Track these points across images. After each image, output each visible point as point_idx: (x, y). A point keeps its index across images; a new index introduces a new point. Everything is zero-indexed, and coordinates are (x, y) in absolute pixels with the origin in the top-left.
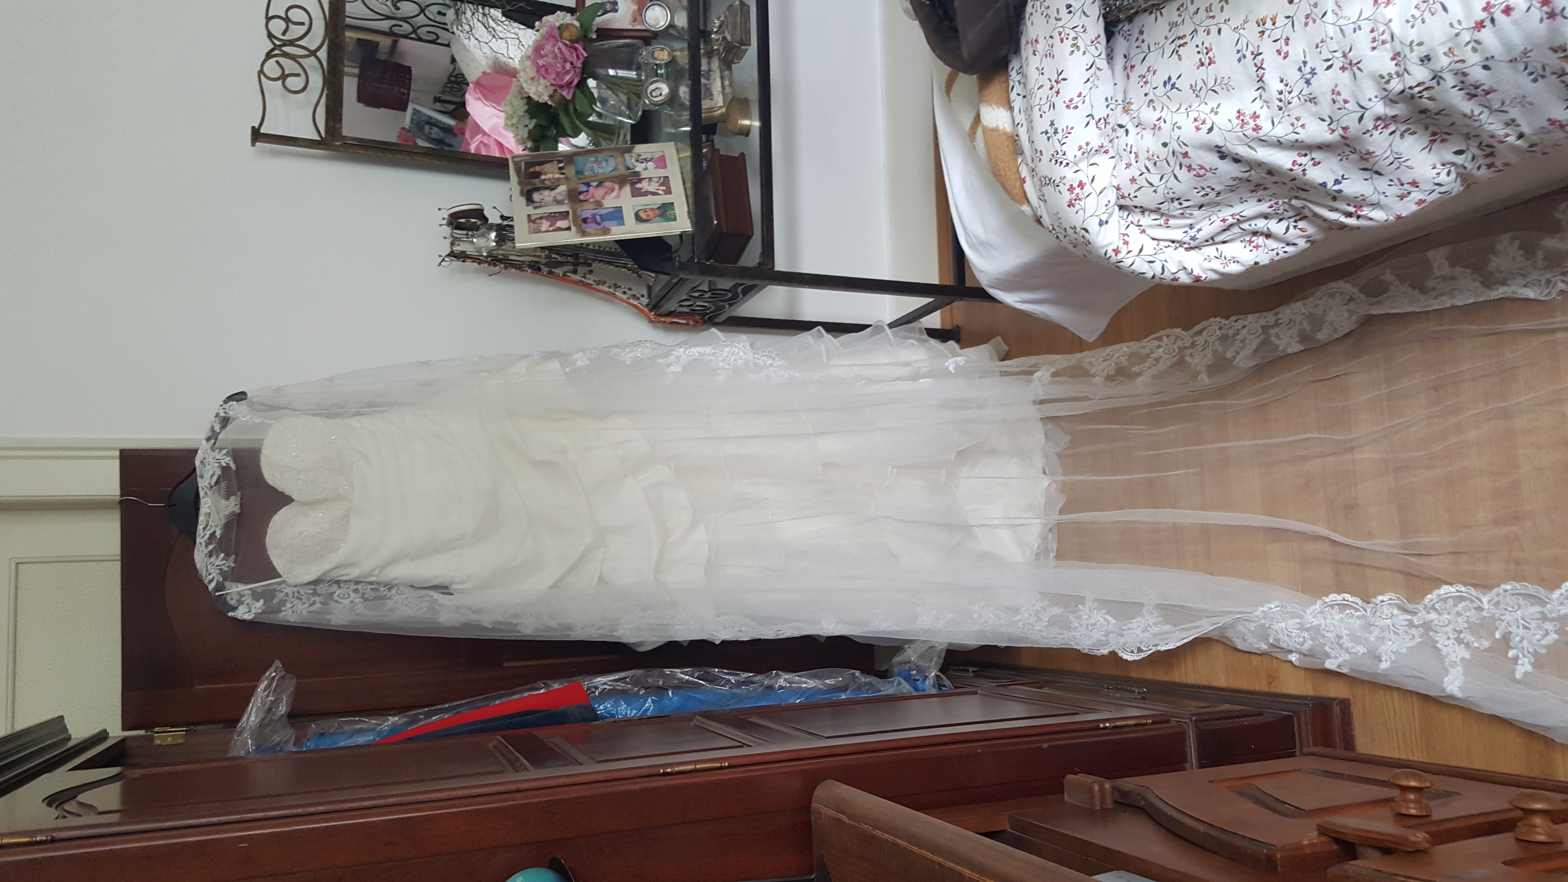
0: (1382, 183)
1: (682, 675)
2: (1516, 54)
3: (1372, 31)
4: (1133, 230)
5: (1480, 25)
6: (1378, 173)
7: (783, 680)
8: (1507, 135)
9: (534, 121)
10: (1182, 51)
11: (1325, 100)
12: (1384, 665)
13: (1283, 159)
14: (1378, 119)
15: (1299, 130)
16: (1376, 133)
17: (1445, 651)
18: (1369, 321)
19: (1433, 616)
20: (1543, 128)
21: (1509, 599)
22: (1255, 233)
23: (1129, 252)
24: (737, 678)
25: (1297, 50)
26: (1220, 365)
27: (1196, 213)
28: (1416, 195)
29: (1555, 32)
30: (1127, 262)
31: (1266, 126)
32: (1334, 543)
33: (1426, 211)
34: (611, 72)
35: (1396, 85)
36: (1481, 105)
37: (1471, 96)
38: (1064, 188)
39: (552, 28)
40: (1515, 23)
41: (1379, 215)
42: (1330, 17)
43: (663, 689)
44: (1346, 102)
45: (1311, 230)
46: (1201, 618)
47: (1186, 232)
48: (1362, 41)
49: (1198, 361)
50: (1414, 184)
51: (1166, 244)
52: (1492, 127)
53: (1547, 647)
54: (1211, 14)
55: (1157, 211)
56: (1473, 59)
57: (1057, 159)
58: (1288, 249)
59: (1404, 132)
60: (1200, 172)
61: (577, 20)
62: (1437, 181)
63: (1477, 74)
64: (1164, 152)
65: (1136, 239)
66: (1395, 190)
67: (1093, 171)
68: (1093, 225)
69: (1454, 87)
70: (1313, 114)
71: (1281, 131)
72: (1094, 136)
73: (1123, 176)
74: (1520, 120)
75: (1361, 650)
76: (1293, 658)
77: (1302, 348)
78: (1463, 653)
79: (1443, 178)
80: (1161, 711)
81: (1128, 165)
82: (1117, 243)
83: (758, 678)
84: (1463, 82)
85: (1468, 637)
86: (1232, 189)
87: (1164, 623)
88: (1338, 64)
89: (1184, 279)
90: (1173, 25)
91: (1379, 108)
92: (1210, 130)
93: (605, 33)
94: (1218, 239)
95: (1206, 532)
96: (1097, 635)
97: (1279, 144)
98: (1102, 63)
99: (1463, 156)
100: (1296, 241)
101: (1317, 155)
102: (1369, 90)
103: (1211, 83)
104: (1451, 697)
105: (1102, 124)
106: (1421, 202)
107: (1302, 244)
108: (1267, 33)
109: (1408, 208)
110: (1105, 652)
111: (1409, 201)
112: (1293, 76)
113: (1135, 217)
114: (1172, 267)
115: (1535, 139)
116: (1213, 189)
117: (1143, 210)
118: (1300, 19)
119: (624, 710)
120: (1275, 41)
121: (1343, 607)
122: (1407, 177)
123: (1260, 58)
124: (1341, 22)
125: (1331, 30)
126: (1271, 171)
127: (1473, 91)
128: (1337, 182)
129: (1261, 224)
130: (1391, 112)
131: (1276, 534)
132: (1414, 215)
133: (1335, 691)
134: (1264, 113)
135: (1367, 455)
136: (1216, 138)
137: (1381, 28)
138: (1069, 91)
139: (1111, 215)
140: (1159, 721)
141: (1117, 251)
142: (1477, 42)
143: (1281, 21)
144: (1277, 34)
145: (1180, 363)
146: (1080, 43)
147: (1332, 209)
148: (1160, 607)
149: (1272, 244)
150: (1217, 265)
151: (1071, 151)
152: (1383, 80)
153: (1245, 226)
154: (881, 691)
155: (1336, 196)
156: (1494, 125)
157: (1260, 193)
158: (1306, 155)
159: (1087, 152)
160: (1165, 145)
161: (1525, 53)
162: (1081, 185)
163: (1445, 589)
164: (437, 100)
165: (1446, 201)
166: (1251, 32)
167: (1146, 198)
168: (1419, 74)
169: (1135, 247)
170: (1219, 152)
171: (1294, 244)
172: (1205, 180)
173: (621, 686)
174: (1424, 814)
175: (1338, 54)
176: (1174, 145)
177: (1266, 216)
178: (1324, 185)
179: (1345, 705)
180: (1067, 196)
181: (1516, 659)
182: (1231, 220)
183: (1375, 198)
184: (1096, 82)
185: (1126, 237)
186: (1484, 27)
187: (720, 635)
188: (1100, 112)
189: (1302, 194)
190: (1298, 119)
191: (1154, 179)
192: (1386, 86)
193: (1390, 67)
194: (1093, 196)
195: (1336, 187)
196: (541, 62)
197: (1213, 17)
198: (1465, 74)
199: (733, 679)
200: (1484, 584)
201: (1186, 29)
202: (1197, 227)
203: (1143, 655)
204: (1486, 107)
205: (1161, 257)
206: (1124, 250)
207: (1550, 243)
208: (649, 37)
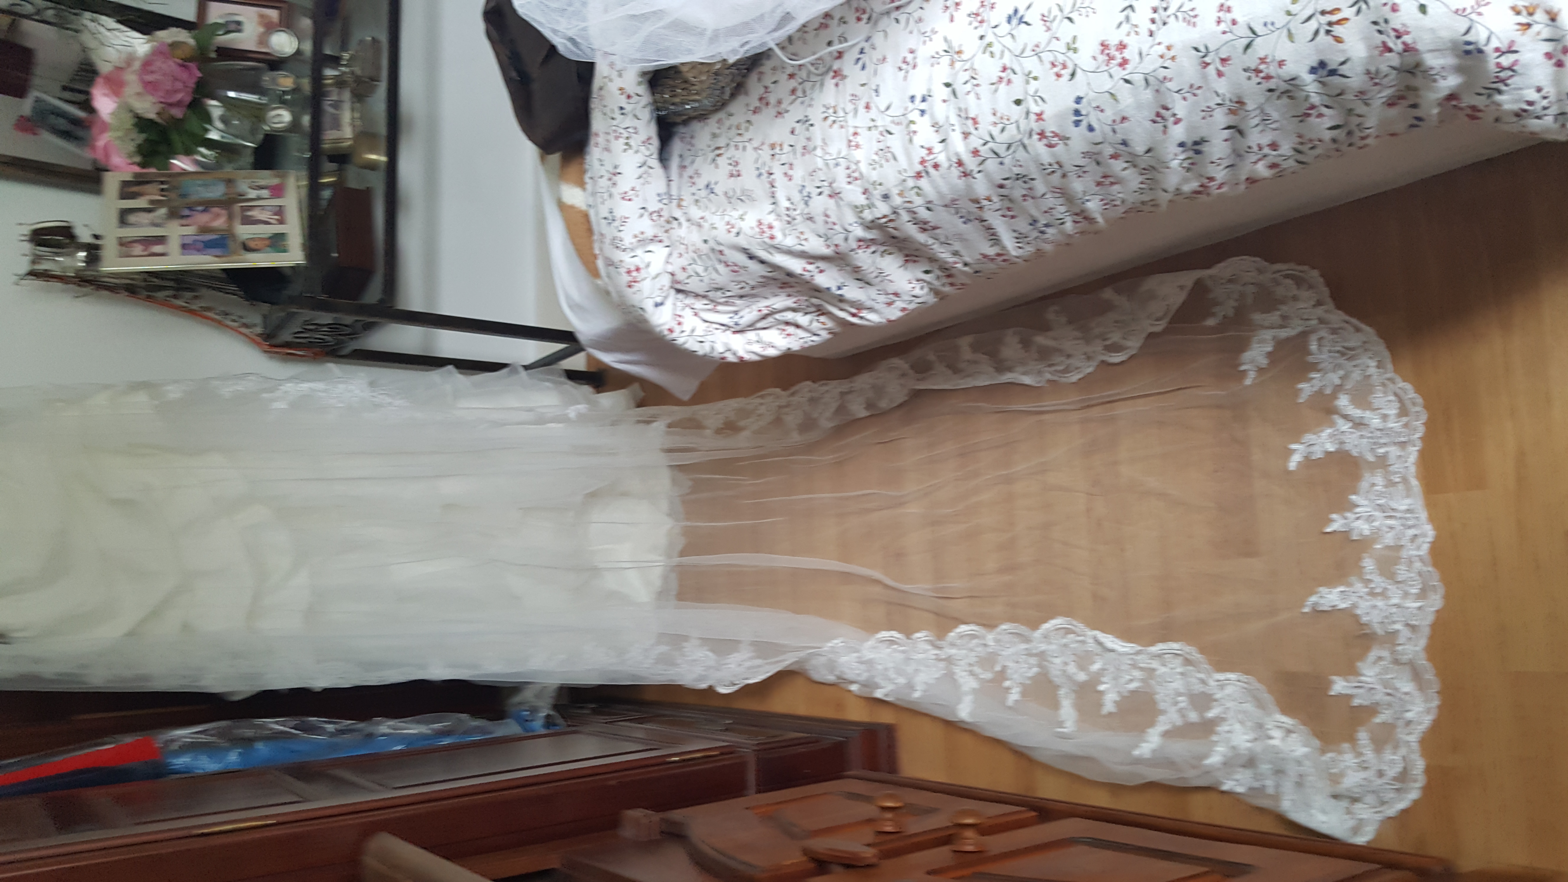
0: (872, 292)
1: (275, 725)
2: (947, 202)
3: (848, 168)
4: (688, 313)
5: (918, 175)
6: (868, 283)
7: (385, 727)
8: (956, 263)
9: (143, 136)
10: (718, 159)
11: (820, 219)
12: (917, 695)
13: (796, 266)
14: (860, 240)
15: (803, 242)
16: (860, 251)
17: (961, 681)
18: (917, 394)
19: (953, 651)
20: (979, 259)
21: (1007, 638)
22: (787, 323)
23: (683, 332)
24: (337, 726)
25: (798, 173)
26: (808, 425)
27: (739, 302)
28: (899, 304)
29: (969, 187)
30: (680, 341)
31: (779, 236)
32: (886, 586)
33: (909, 316)
34: (232, 94)
35: (868, 215)
36: (932, 237)
37: (924, 230)
38: (623, 270)
39: (163, 44)
40: (943, 177)
41: (874, 318)
42: (819, 152)
43: (250, 741)
44: (834, 224)
45: (830, 324)
46: (785, 652)
47: (731, 318)
48: (841, 174)
49: (792, 419)
50: (896, 294)
51: (718, 326)
52: (943, 255)
53: (1030, 678)
54: (740, 132)
55: (704, 297)
56: (918, 201)
57: (616, 244)
58: (815, 338)
59: (883, 252)
60: (735, 269)
61: (194, 38)
62: (914, 293)
63: (923, 214)
64: (705, 248)
65: (690, 321)
66: (882, 299)
67: (648, 257)
68: (648, 305)
69: (909, 221)
70: (813, 231)
71: (790, 242)
72: (647, 226)
73: (676, 264)
74: (963, 252)
75: (902, 680)
76: (854, 688)
77: (868, 414)
78: (973, 683)
79: (917, 292)
80: (732, 742)
81: (681, 255)
82: (673, 324)
83: (361, 725)
84: (914, 218)
85: (977, 670)
86: (763, 285)
87: (758, 657)
88: (827, 191)
89: (731, 358)
90: (714, 136)
91: (859, 232)
92: (738, 234)
93: (227, 53)
94: (759, 325)
95: (796, 574)
96: (699, 670)
97: (790, 252)
98: (654, 162)
99: (929, 275)
100: (819, 332)
101: (822, 265)
102: (850, 217)
103: (739, 193)
104: (963, 722)
105: (655, 216)
106: (904, 309)
107: (825, 335)
108: (777, 157)
109: (894, 313)
110: (703, 686)
111: (895, 308)
112: (797, 197)
113: (690, 301)
114: (720, 348)
115: (977, 267)
116: (747, 284)
117: (697, 296)
118: (799, 149)
119: (207, 764)
120: (783, 164)
121: (892, 642)
122: (891, 288)
123: (772, 177)
124: (827, 157)
125: (820, 163)
126: (790, 274)
127: (924, 226)
128: (839, 288)
129: (789, 316)
130: (869, 235)
131: (847, 578)
132: (899, 320)
133: (885, 717)
134: (776, 224)
135: (913, 509)
136: (742, 242)
137: (853, 167)
138: (625, 183)
139: (666, 297)
140: (726, 752)
141: (671, 331)
142: (919, 188)
143: (786, 148)
144: (784, 159)
145: (778, 421)
146: (632, 142)
147: (842, 310)
148: (754, 644)
149: (800, 333)
150: (757, 348)
151: (628, 240)
152: (858, 210)
153: (777, 316)
154: (491, 733)
155: (841, 299)
156: (945, 255)
157: (789, 290)
158: (811, 263)
159: (643, 241)
160: (705, 241)
161: (954, 201)
162: (638, 269)
163: (963, 628)
164: (65, 88)
165: (923, 310)
166: (766, 153)
167: (693, 285)
168: (882, 209)
169: (687, 327)
170: (748, 254)
171: (818, 335)
172: (740, 275)
173: (203, 738)
174: (898, 830)
175: (825, 184)
176: (712, 244)
177: (794, 310)
178: (828, 289)
179: (890, 730)
180: (626, 278)
181: (1008, 689)
182: (765, 311)
183: (869, 303)
184: (649, 179)
185: (678, 319)
186: (921, 177)
187: (320, 682)
188: (654, 206)
189: (817, 294)
190: (802, 233)
191: (700, 269)
192: (861, 215)
193: (861, 200)
194: (648, 280)
195: (839, 292)
196: (149, 78)
197: (740, 134)
198: (915, 213)
199: (330, 727)
200: (990, 625)
201: (721, 142)
202: (741, 314)
203: (735, 688)
204: (937, 239)
205: (710, 338)
206: (677, 329)
207: (1041, 340)
208: (276, 63)
